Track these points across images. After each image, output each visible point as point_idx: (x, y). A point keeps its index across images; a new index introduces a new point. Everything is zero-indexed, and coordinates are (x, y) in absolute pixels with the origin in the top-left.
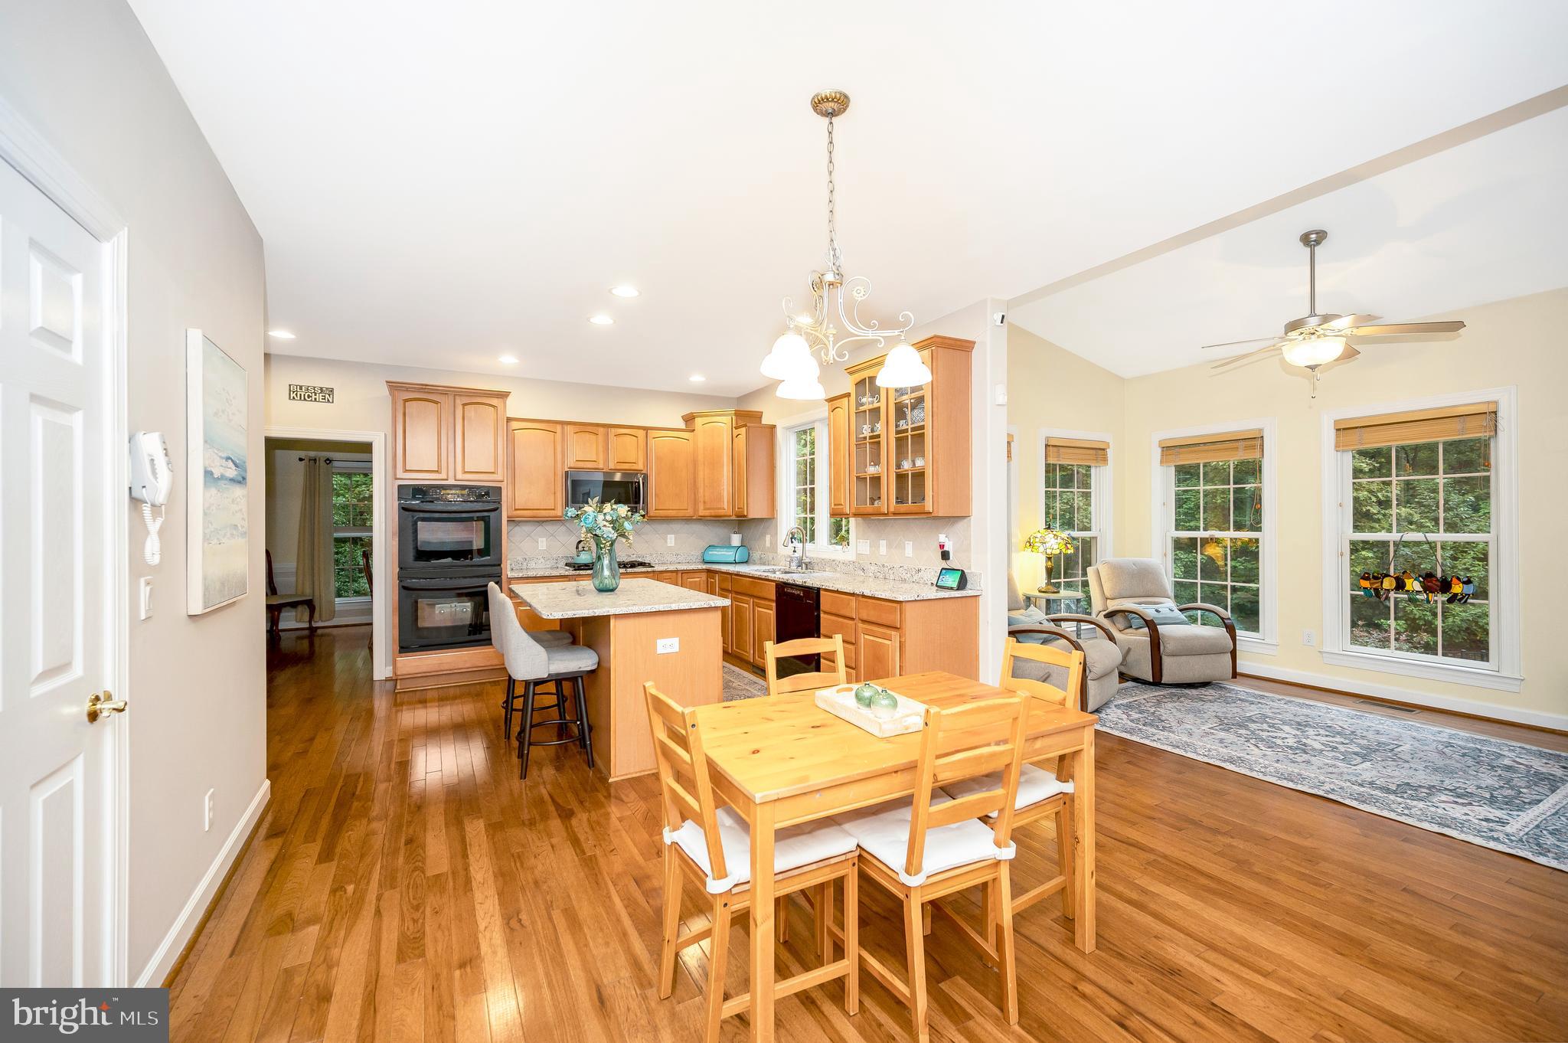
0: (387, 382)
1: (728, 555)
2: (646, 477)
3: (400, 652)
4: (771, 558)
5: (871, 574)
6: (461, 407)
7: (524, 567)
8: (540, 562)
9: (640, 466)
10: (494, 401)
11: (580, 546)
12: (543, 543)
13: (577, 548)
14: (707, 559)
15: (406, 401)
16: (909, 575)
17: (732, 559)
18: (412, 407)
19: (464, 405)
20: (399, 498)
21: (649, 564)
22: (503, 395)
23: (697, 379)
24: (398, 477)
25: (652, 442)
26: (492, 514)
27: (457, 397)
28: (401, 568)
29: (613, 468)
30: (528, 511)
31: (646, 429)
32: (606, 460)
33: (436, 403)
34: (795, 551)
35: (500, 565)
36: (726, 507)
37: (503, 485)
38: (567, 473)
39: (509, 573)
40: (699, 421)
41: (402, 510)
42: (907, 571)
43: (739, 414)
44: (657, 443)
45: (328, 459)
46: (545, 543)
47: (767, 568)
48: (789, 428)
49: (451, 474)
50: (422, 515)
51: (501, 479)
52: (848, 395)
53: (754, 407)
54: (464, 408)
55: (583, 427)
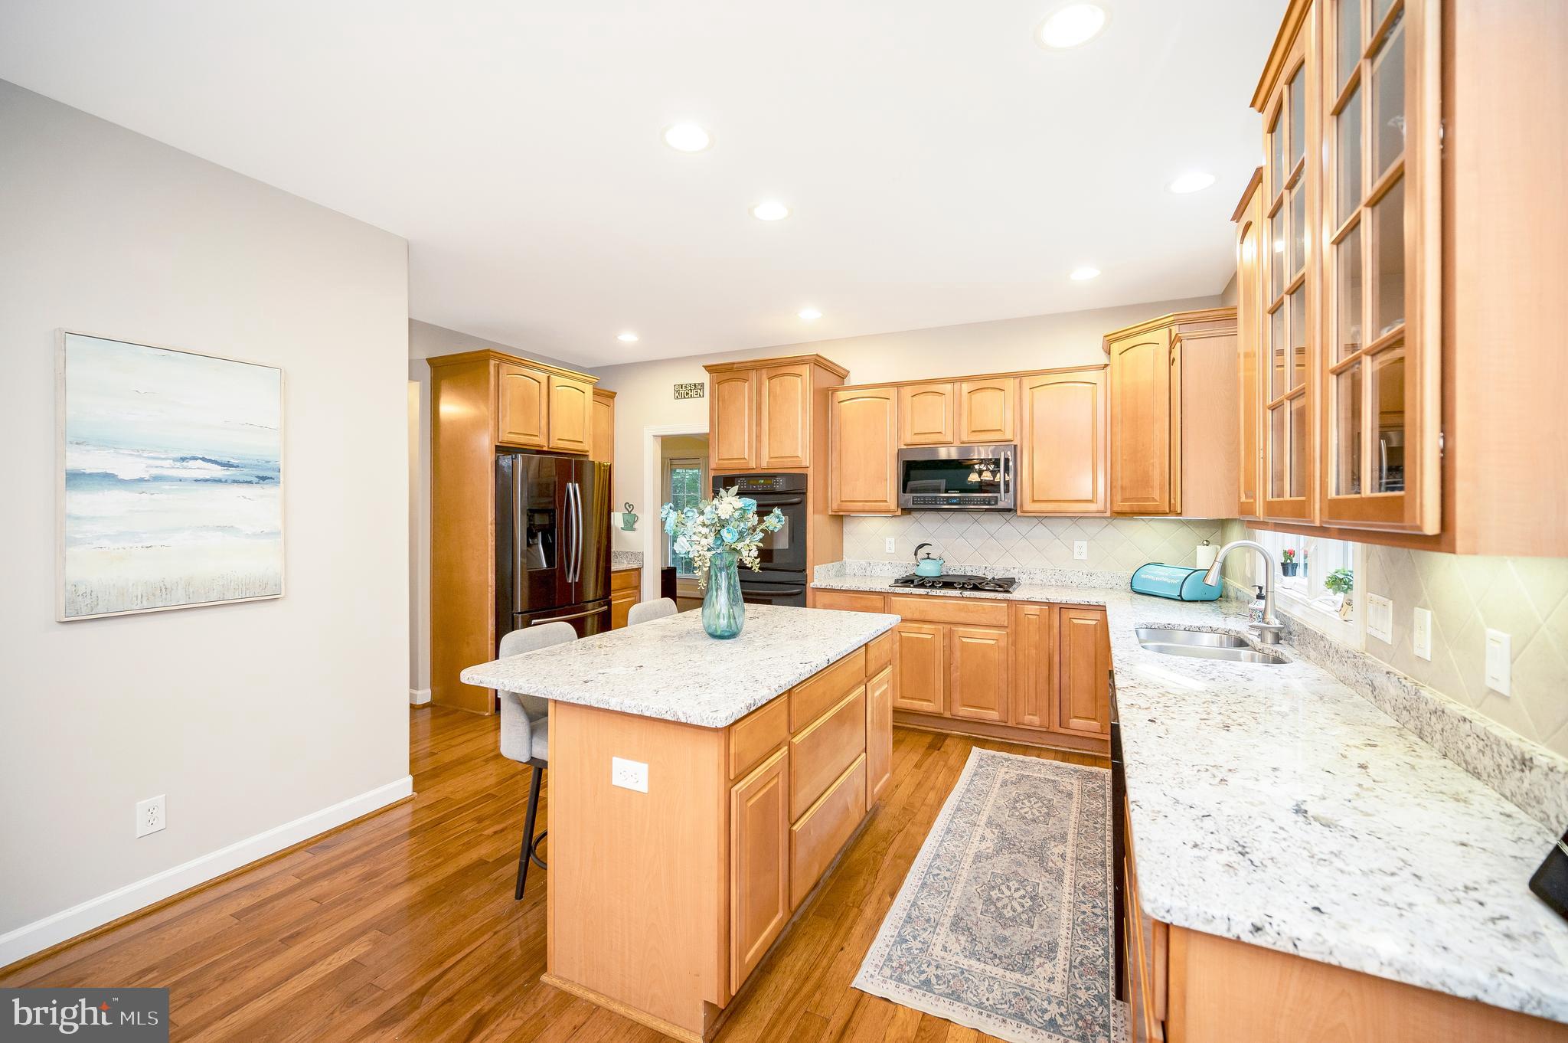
0: (705, 367)
1: (1173, 584)
6: (767, 383)
7: (868, 573)
10: (800, 369)
11: (922, 553)
12: (890, 545)
13: (917, 554)
15: (720, 383)
18: (725, 389)
19: (770, 379)
22: (808, 361)
23: (1087, 276)
25: (1029, 396)
27: (763, 372)
29: (965, 440)
30: (856, 504)
31: (1018, 376)
33: (746, 381)
35: (802, 571)
36: (1157, 497)
37: (810, 473)
38: (899, 453)
40: (1115, 349)
49: (757, 461)
51: (805, 464)
54: (769, 383)
55: (924, 386)
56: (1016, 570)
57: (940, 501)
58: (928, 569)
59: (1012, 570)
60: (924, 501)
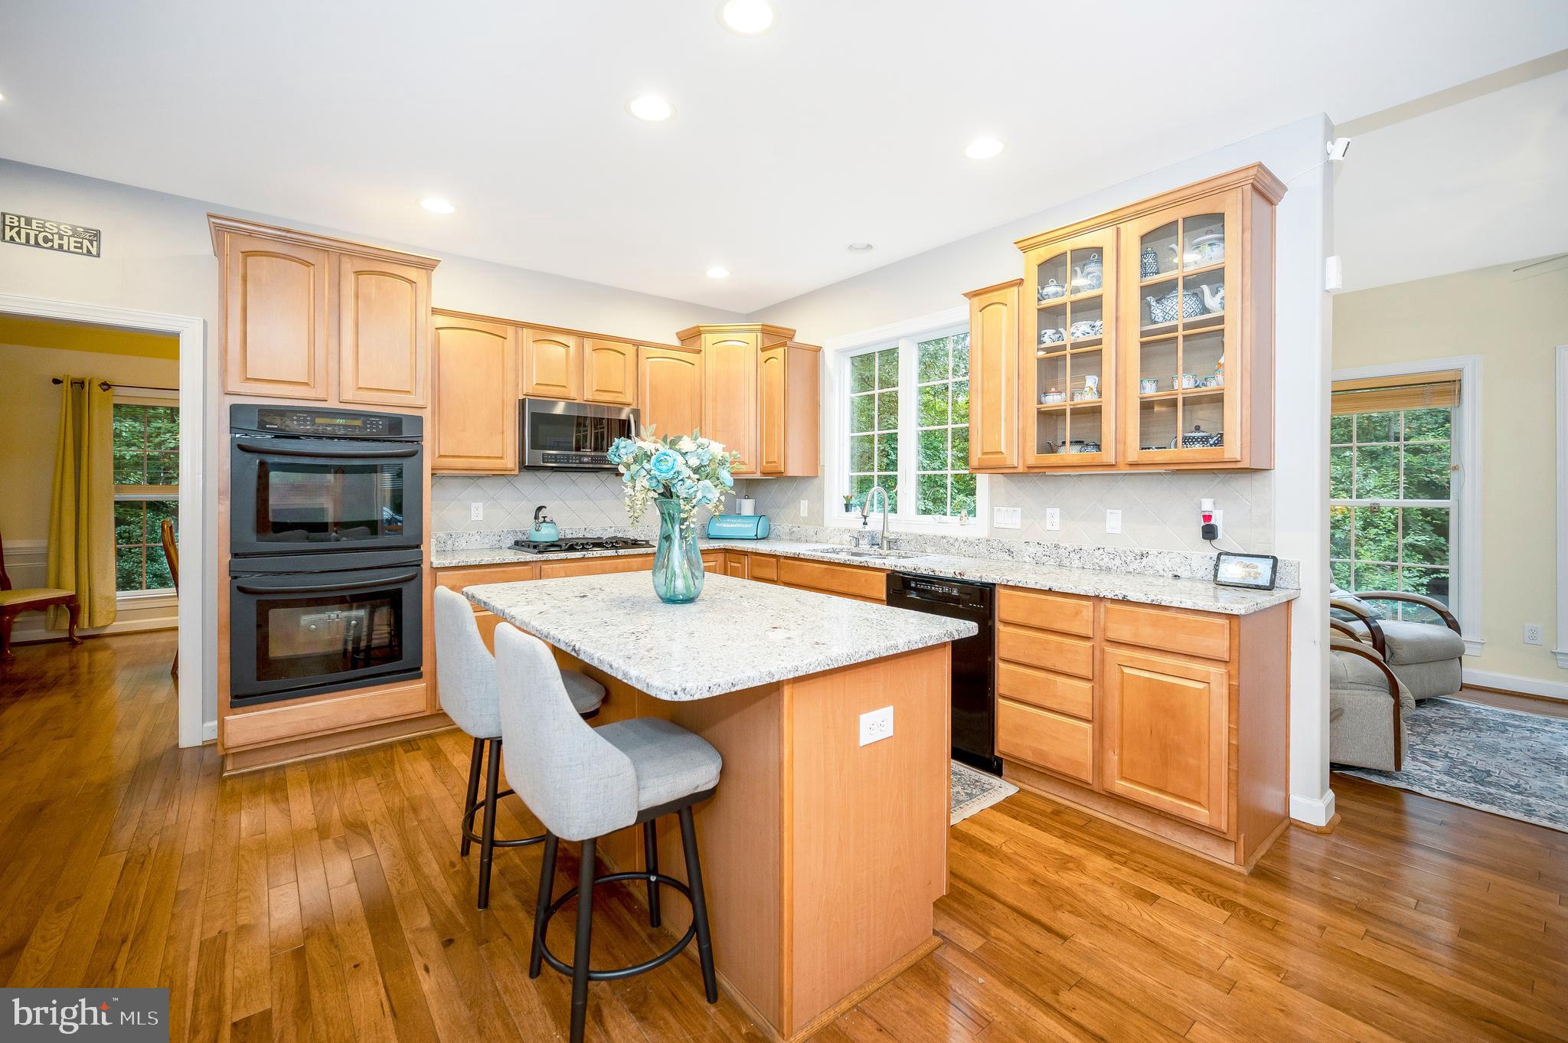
0: (210, 216)
1: (748, 528)
2: (636, 413)
3: (233, 706)
4: (812, 533)
5: (1027, 559)
6: (352, 277)
7: (449, 547)
8: (474, 539)
9: (628, 398)
10: (412, 273)
11: (541, 514)
12: (478, 511)
13: (536, 518)
14: (713, 532)
15: (247, 254)
16: (1117, 562)
17: (752, 534)
18: (261, 268)
19: (358, 273)
20: (233, 429)
21: (647, 542)
22: (428, 265)
23: (718, 273)
24: (230, 389)
25: (646, 365)
26: (406, 463)
27: (344, 259)
28: (235, 555)
29: (591, 398)
30: (463, 460)
31: (637, 344)
32: (581, 387)
33: (308, 264)
34: (865, 524)
35: (418, 547)
36: (747, 460)
37: (426, 415)
38: (522, 403)
39: (433, 559)
40: (708, 339)
41: (239, 452)
42: (1114, 555)
43: (768, 331)
44: (653, 365)
45: (105, 384)
46: (481, 510)
47: (825, 547)
48: (842, 352)
49: (333, 391)
50: (277, 459)
51: (420, 403)
52: (1020, 282)
53: (782, 322)
54: (357, 279)
55: (545, 332)
56: (613, 529)
57: (572, 459)
58: (547, 534)
59: (609, 529)
60: (556, 458)
